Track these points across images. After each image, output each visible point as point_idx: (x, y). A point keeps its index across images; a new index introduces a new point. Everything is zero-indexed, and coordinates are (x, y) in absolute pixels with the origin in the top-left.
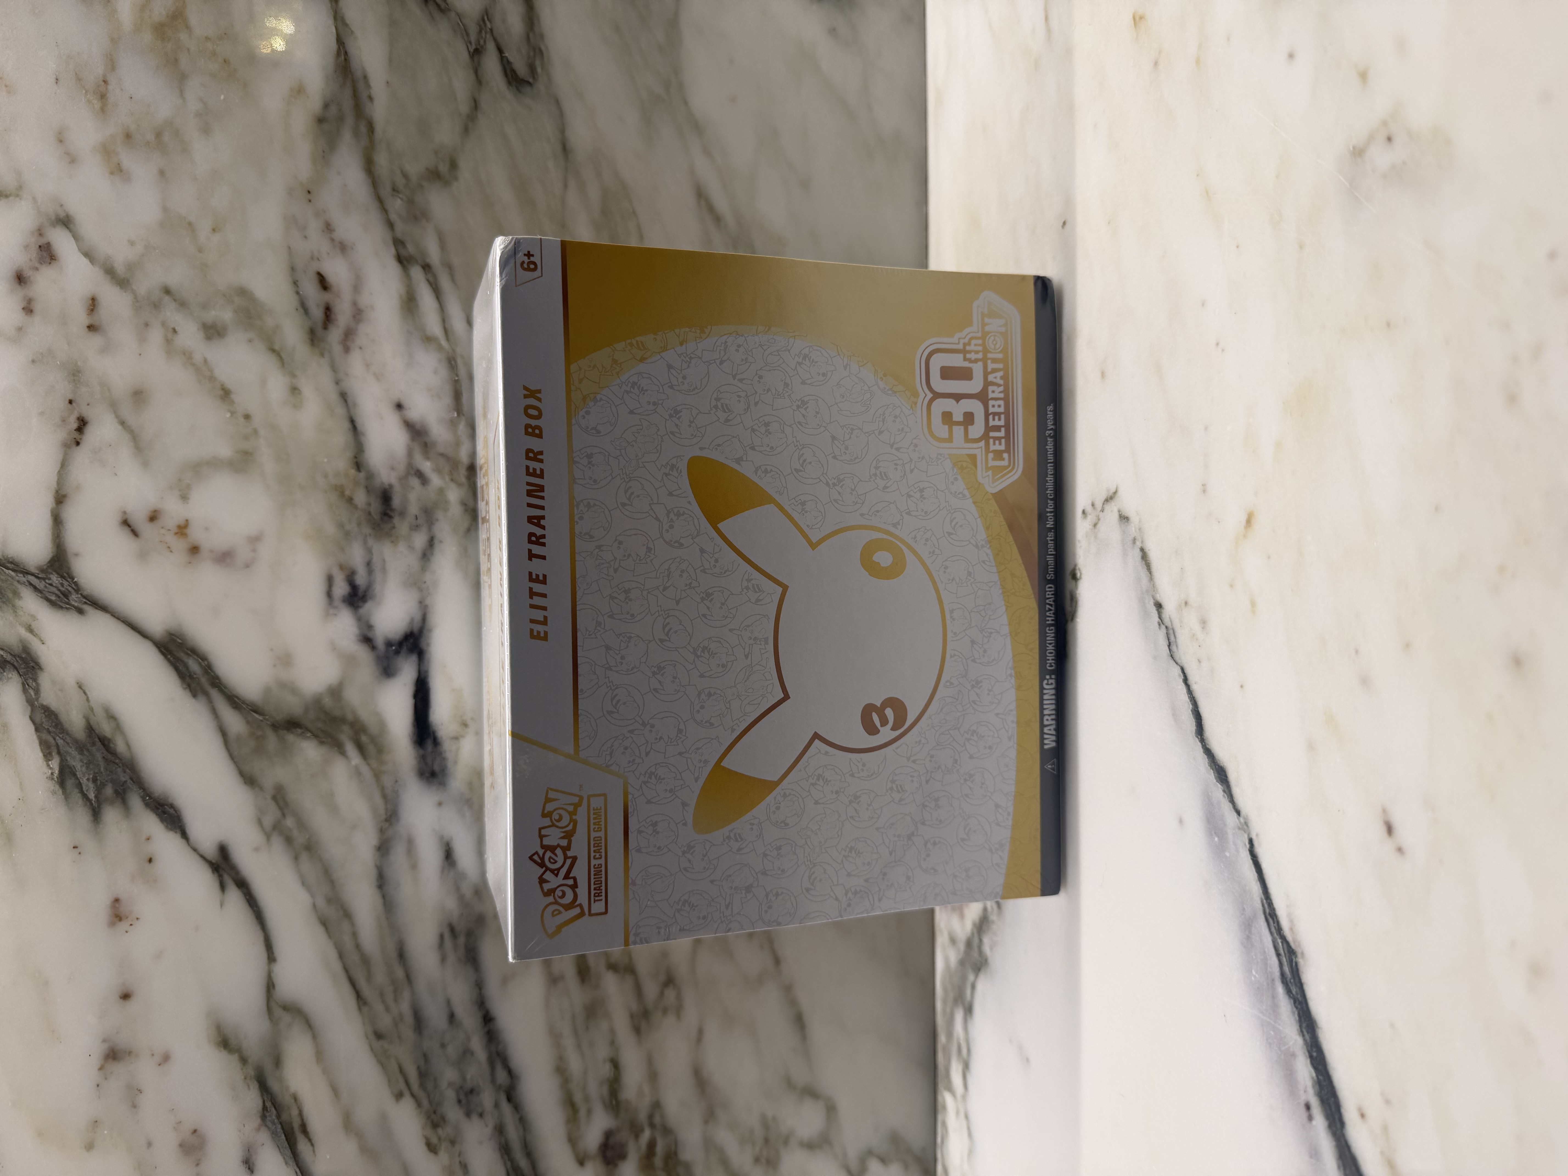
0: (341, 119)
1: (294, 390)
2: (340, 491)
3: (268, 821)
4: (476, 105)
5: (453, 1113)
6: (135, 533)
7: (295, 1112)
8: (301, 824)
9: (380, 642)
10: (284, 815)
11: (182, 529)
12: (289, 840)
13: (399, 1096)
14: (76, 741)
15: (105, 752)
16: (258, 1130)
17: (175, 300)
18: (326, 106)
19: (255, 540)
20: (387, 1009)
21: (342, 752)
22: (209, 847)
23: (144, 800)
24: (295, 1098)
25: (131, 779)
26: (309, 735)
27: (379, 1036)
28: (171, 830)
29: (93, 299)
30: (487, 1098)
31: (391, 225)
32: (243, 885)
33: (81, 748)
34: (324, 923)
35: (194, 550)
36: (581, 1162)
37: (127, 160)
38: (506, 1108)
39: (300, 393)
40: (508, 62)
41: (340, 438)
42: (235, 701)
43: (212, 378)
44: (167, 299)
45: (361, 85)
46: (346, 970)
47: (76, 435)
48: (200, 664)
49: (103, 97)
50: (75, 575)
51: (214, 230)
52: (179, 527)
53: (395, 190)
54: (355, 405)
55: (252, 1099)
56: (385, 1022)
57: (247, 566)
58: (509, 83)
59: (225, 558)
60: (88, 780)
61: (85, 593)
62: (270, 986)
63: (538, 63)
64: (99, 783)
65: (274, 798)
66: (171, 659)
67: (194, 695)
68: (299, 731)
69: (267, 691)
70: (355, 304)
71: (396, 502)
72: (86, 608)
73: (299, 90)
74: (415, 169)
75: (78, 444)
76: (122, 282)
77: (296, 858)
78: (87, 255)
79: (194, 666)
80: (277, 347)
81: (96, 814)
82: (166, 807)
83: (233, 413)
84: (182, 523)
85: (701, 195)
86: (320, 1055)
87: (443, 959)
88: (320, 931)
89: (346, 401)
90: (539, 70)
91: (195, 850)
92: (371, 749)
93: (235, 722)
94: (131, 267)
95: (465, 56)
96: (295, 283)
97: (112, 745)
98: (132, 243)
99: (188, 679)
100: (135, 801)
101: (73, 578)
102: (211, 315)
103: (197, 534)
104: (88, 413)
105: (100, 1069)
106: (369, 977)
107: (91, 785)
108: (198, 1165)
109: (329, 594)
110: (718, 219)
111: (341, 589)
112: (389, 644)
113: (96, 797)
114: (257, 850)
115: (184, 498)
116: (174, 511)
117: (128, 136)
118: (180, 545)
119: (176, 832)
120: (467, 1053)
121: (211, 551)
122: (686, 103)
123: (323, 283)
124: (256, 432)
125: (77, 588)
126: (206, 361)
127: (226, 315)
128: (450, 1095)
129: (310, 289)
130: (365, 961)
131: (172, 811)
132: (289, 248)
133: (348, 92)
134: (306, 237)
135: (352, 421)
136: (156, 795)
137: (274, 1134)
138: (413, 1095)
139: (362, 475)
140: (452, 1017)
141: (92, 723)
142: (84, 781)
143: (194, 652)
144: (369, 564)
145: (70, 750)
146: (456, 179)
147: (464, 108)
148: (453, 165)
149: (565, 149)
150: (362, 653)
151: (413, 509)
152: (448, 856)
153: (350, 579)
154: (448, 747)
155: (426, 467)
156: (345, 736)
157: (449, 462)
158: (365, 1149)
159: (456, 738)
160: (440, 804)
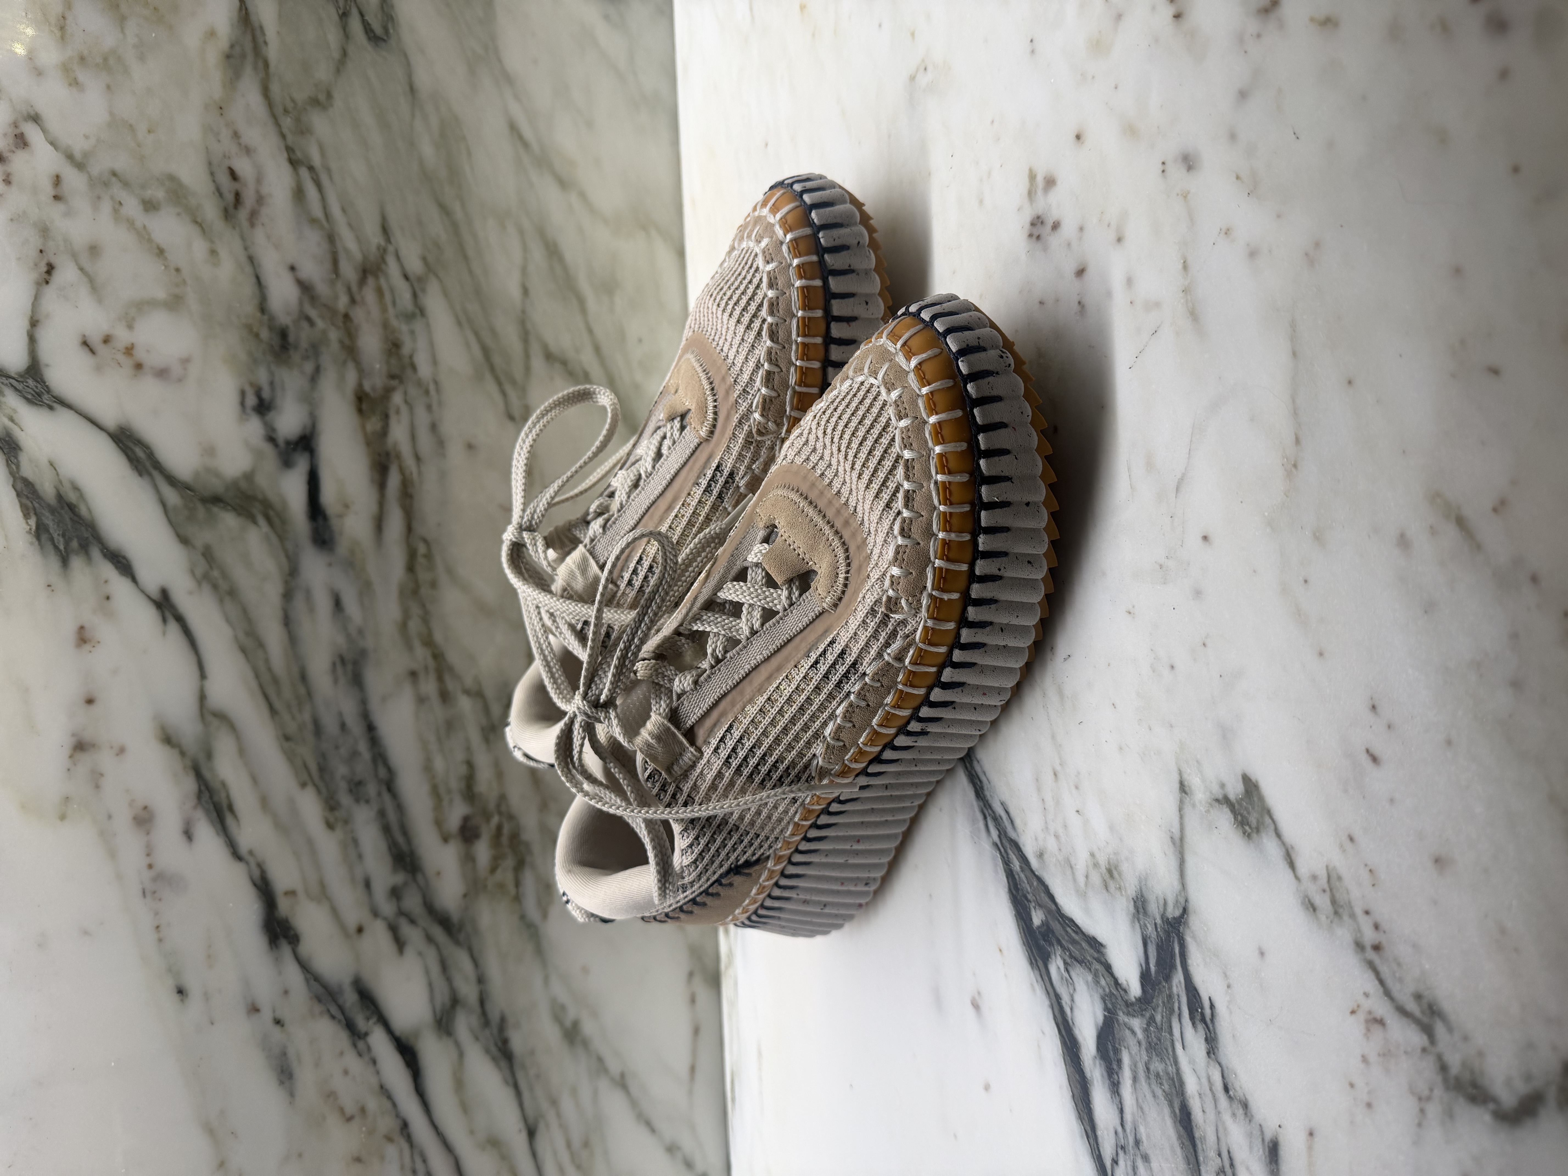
0: (243, 56)
1: (213, 252)
2: (249, 328)
3: (199, 572)
4: (345, 53)
5: (345, 799)
6: (92, 351)
7: (223, 795)
8: (225, 575)
9: (281, 442)
10: (211, 567)
11: (129, 350)
12: (215, 587)
13: (303, 785)
14: (49, 506)
15: (72, 515)
16: (195, 808)
17: (120, 181)
18: (232, 46)
19: (185, 361)
20: (293, 718)
21: (254, 521)
22: (153, 589)
23: (102, 551)
24: (224, 784)
25: (92, 536)
26: (229, 508)
27: (287, 738)
28: (124, 575)
29: (58, 177)
30: (372, 789)
31: (283, 136)
32: (180, 619)
33: (53, 511)
34: (243, 650)
35: (139, 366)
36: (446, 839)
37: (82, 76)
38: (387, 797)
39: (217, 254)
40: (368, 24)
41: (248, 289)
42: (172, 480)
43: (150, 240)
44: (114, 179)
45: (258, 33)
46: (261, 687)
47: (46, 276)
48: (145, 451)
49: (62, 28)
50: (46, 380)
51: (149, 132)
52: (127, 348)
53: (286, 111)
54: (259, 265)
55: (190, 784)
56: (292, 728)
57: (180, 380)
58: (369, 39)
59: (162, 373)
60: (59, 535)
61: (54, 394)
62: (202, 697)
63: (390, 26)
64: (67, 537)
65: (204, 555)
66: (122, 446)
67: (141, 474)
68: (222, 505)
69: (197, 474)
70: (258, 192)
71: (291, 338)
72: (55, 405)
73: (211, 34)
74: (301, 96)
75: (47, 283)
76: (80, 166)
77: (221, 601)
78: (52, 143)
79: (140, 452)
80: (199, 220)
81: (65, 561)
82: (119, 558)
83: (166, 267)
84: (129, 346)
85: (513, 128)
86: (242, 751)
87: (336, 681)
88: (240, 657)
89: (252, 262)
90: (391, 31)
91: (143, 591)
92: (276, 521)
93: (172, 497)
94: (86, 155)
95: (336, 17)
96: (212, 174)
97: (77, 510)
98: (86, 137)
99: (135, 462)
101: (45, 383)
102: (149, 193)
103: (140, 354)
104: (54, 260)
105: (71, 757)
106: (279, 693)
107: (61, 540)
108: (148, 834)
109: (242, 404)
110: (526, 145)
111: (251, 400)
112: (288, 443)
113: (65, 548)
115: (130, 327)
116: (123, 336)
117: (82, 59)
118: (127, 362)
119: (127, 577)
120: (354, 754)
121: (152, 368)
122: (500, 61)
123: (233, 175)
124: (184, 282)
125: (48, 390)
126: (145, 227)
127: (159, 194)
128: (343, 786)
129: (224, 179)
130: (275, 681)
131: (124, 561)
132: (207, 148)
133: (249, 37)
134: (219, 141)
135: (258, 278)
136: (112, 548)
137: (207, 812)
138: (315, 785)
139: (266, 318)
140: (343, 726)
141: (61, 493)
142: (55, 536)
143: (140, 442)
144: (272, 384)
145: (43, 511)
146: (332, 106)
147: (336, 55)
148: (329, 96)
149: (412, 89)
150: (268, 449)
151: (304, 344)
152: (338, 604)
153: (258, 394)
154: (334, 522)
155: (313, 313)
156: (256, 510)
157: (330, 311)
158: (279, 825)
159: (340, 516)
160: (330, 565)
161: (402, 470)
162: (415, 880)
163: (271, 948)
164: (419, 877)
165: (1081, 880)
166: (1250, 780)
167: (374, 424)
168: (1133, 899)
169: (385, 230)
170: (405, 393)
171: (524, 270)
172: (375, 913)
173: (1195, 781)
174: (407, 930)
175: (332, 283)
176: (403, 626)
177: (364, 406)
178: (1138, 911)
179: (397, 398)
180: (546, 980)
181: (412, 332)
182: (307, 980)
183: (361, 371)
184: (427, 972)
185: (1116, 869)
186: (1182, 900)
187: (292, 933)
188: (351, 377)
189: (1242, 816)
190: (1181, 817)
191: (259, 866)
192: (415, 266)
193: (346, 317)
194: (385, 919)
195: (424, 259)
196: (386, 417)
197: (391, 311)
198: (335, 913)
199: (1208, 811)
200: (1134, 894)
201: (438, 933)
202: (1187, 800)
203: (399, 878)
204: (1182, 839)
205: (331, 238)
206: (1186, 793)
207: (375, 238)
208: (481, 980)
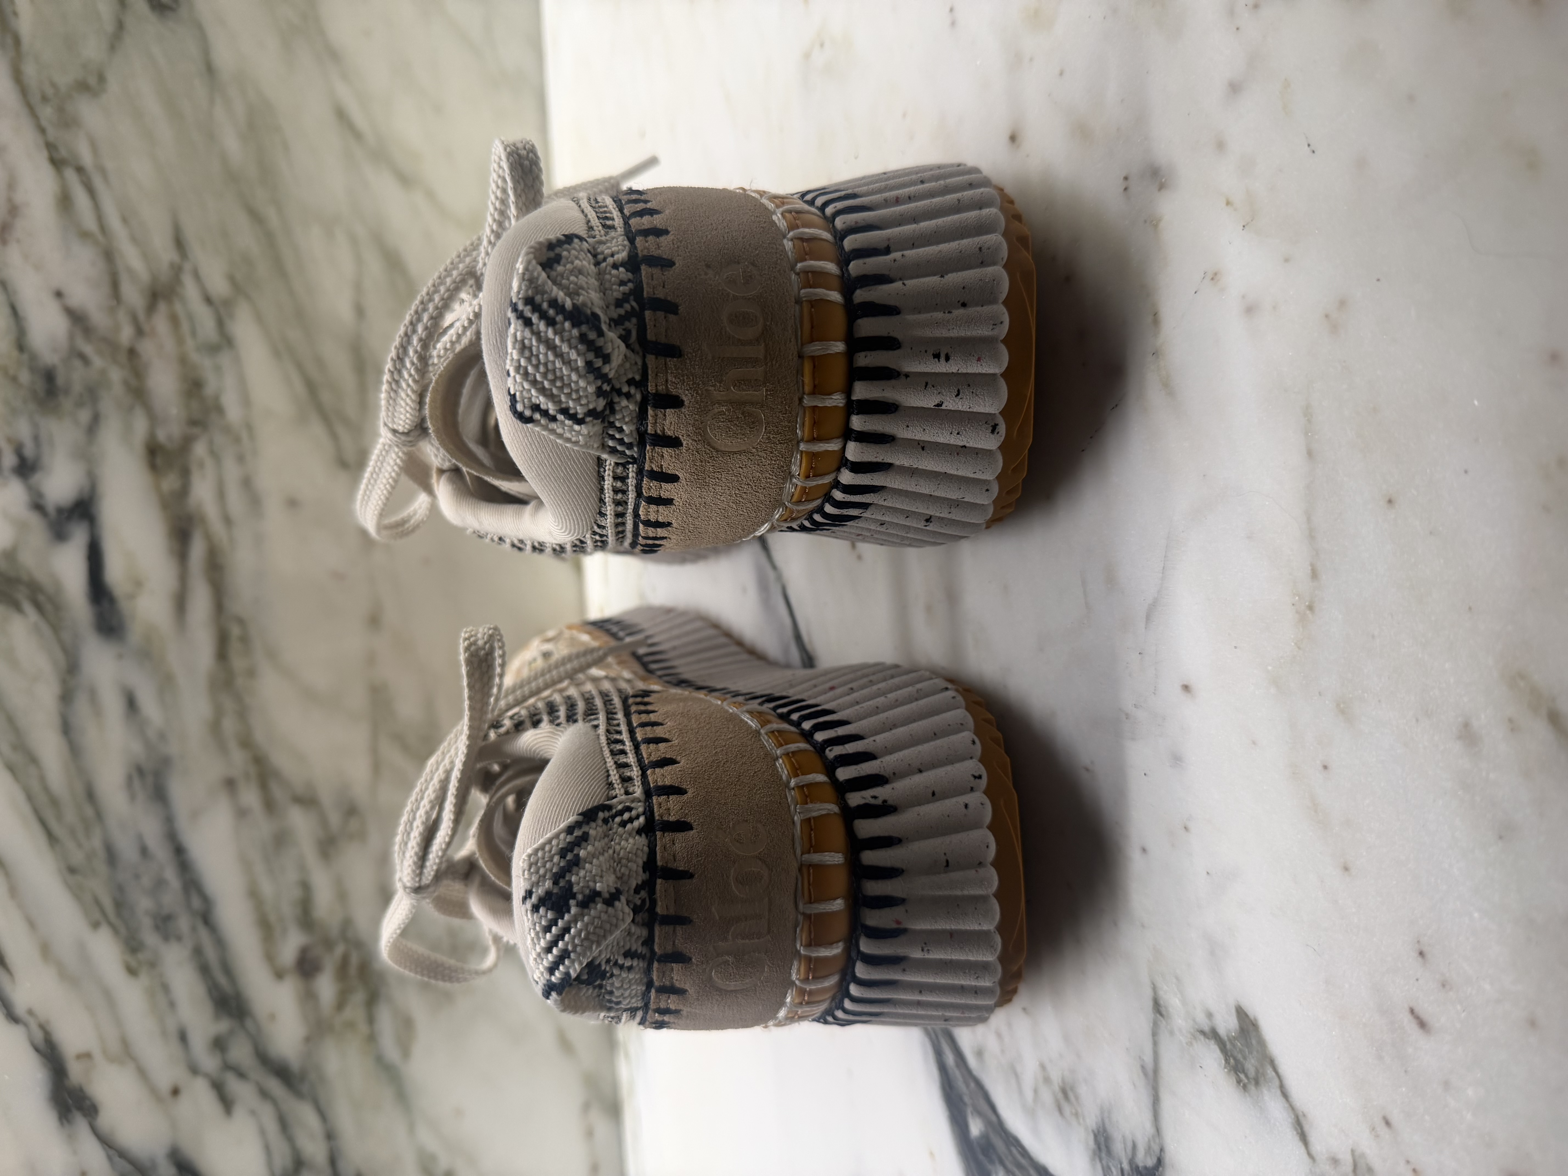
4: (120, 26)
5: (150, 938)
9: (51, 508)
13: (96, 925)
20: (80, 845)
21: (19, 610)
27: (72, 870)
30: (183, 923)
31: (42, 131)
34: (10, 768)
36: (279, 975)
38: (203, 932)
46: (36, 811)
53: (45, 99)
54: (15, 292)
56: (77, 857)
58: (154, 8)
70: (9, 201)
71: (60, 380)
74: (64, 80)
85: (341, 115)
86: (13, 891)
87: (132, 797)
92: (48, 607)
106: (59, 817)
110: (357, 135)
111: (10, 460)
112: (60, 511)
120: (160, 883)
122: (322, 31)
128: (146, 923)
130: (54, 802)
135: (13, 308)
138: (110, 924)
139: (25, 357)
140: (144, 851)
144: (36, 439)
146: (105, 91)
147: (110, 28)
148: (101, 79)
149: (210, 69)
150: (34, 520)
151: (77, 387)
152: (131, 704)
153: (19, 451)
154: (124, 605)
155: (88, 349)
156: (21, 595)
157: (110, 345)
158: (65, 976)
159: (132, 597)
160: (120, 657)
161: (208, 537)
162: (242, 1025)
163: (62, 1124)
164: (249, 1023)
165: (1029, 1095)
166: (1247, 1015)
167: (170, 483)
168: (1093, 1131)
169: (179, 243)
170: (211, 443)
171: (358, 287)
172: (194, 1070)
173: (1173, 1001)
174: (234, 1085)
175: (112, 311)
176: (215, 727)
177: (159, 461)
178: (1099, 1148)
179: (200, 449)
180: (411, 1128)
181: (218, 369)
182: (110, 1158)
183: (153, 418)
184: (262, 1132)
185: (1072, 1089)
186: (1156, 1148)
187: (88, 1102)
188: (140, 425)
189: (1235, 1059)
190: (1155, 1044)
191: (42, 1027)
192: (219, 286)
193: (132, 353)
194: (206, 1075)
195: (232, 279)
196: (185, 473)
197: (190, 343)
198: (142, 1073)
199: (1190, 1044)
200: (1094, 1127)
201: (275, 1086)
202: (1163, 1023)
203: (223, 1026)
204: (1156, 1070)
205: (109, 255)
206: (1161, 1015)
207: (166, 254)
208: (330, 1136)
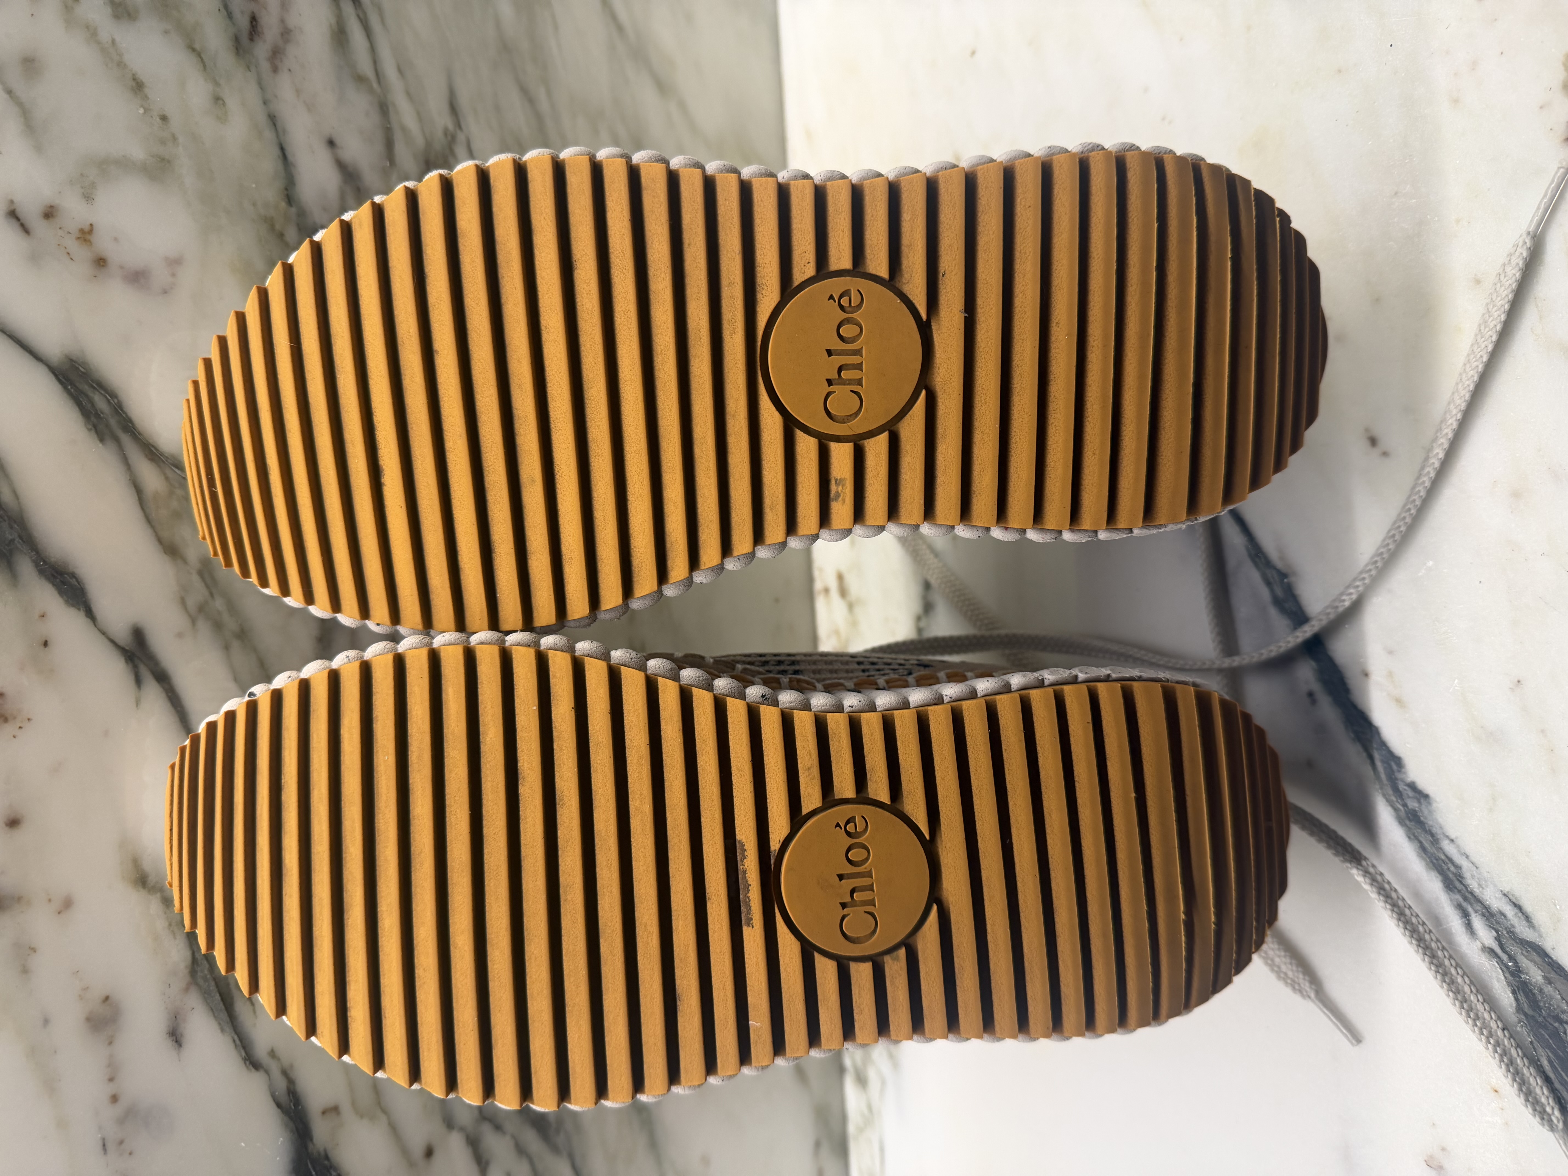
1: (218, 100)
2: (270, 222)
3: (192, 602)
6: (25, 229)
8: (232, 607)
10: (212, 595)
11: (86, 235)
12: (218, 626)
19: (174, 263)
22: (120, 629)
23: (37, 565)
25: (20, 537)
28: (73, 606)
32: (163, 680)
35: (101, 262)
39: (224, 104)
41: (269, 164)
43: (121, 65)
48: (108, 401)
52: (82, 231)
54: (284, 131)
57: (165, 292)
59: (138, 278)
65: (200, 573)
66: (72, 390)
67: (102, 440)
77: (227, 648)
79: (101, 403)
80: (197, 46)
82: (66, 576)
83: (146, 110)
84: (87, 228)
89: (275, 125)
91: (103, 633)
99: (93, 419)
100: (26, 567)
103: (103, 244)
108: (110, 1043)
114: (180, 635)
115: (88, 197)
116: (75, 211)
118: (82, 254)
119: (79, 609)
121: (121, 267)
124: (174, 138)
126: (113, 41)
131: (74, 582)
136: (53, 560)
137: (206, 995)
139: (293, 210)
143: (101, 386)
169: (454, 108)
172: (449, 1123)
174: (491, 1142)
175: (385, 173)
187: (334, 1173)
191: (285, 1073)
194: (462, 1129)
198: (395, 1130)
201: (531, 1138)
207: (441, 119)
